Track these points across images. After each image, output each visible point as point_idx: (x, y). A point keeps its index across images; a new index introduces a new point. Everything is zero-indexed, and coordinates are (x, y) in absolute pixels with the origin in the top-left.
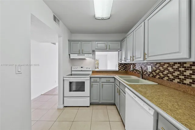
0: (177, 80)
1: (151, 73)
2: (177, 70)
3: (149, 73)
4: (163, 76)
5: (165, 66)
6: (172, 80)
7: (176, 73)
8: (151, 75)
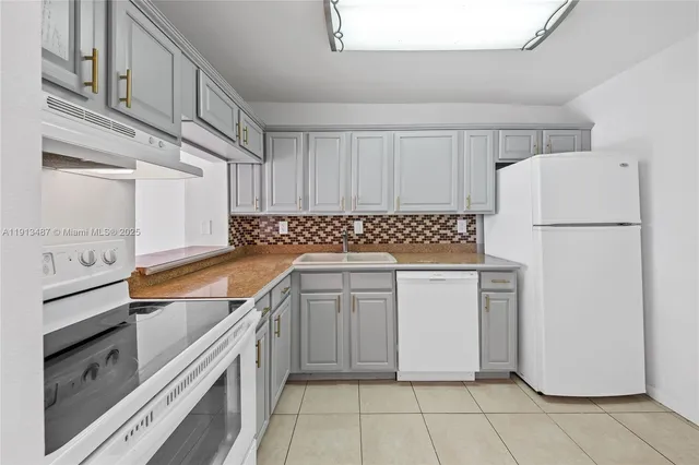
0: (410, 240)
1: (361, 236)
2: (409, 225)
3: (356, 238)
4: (387, 237)
5: (391, 221)
6: (402, 241)
7: (407, 231)
8: (363, 240)
